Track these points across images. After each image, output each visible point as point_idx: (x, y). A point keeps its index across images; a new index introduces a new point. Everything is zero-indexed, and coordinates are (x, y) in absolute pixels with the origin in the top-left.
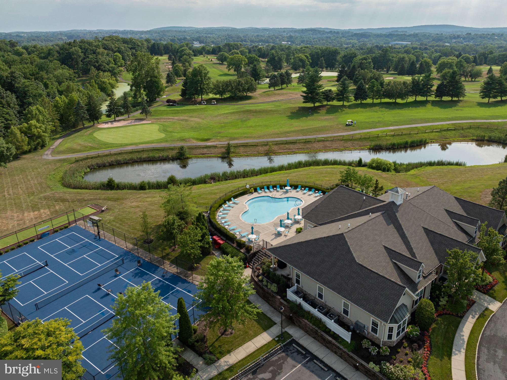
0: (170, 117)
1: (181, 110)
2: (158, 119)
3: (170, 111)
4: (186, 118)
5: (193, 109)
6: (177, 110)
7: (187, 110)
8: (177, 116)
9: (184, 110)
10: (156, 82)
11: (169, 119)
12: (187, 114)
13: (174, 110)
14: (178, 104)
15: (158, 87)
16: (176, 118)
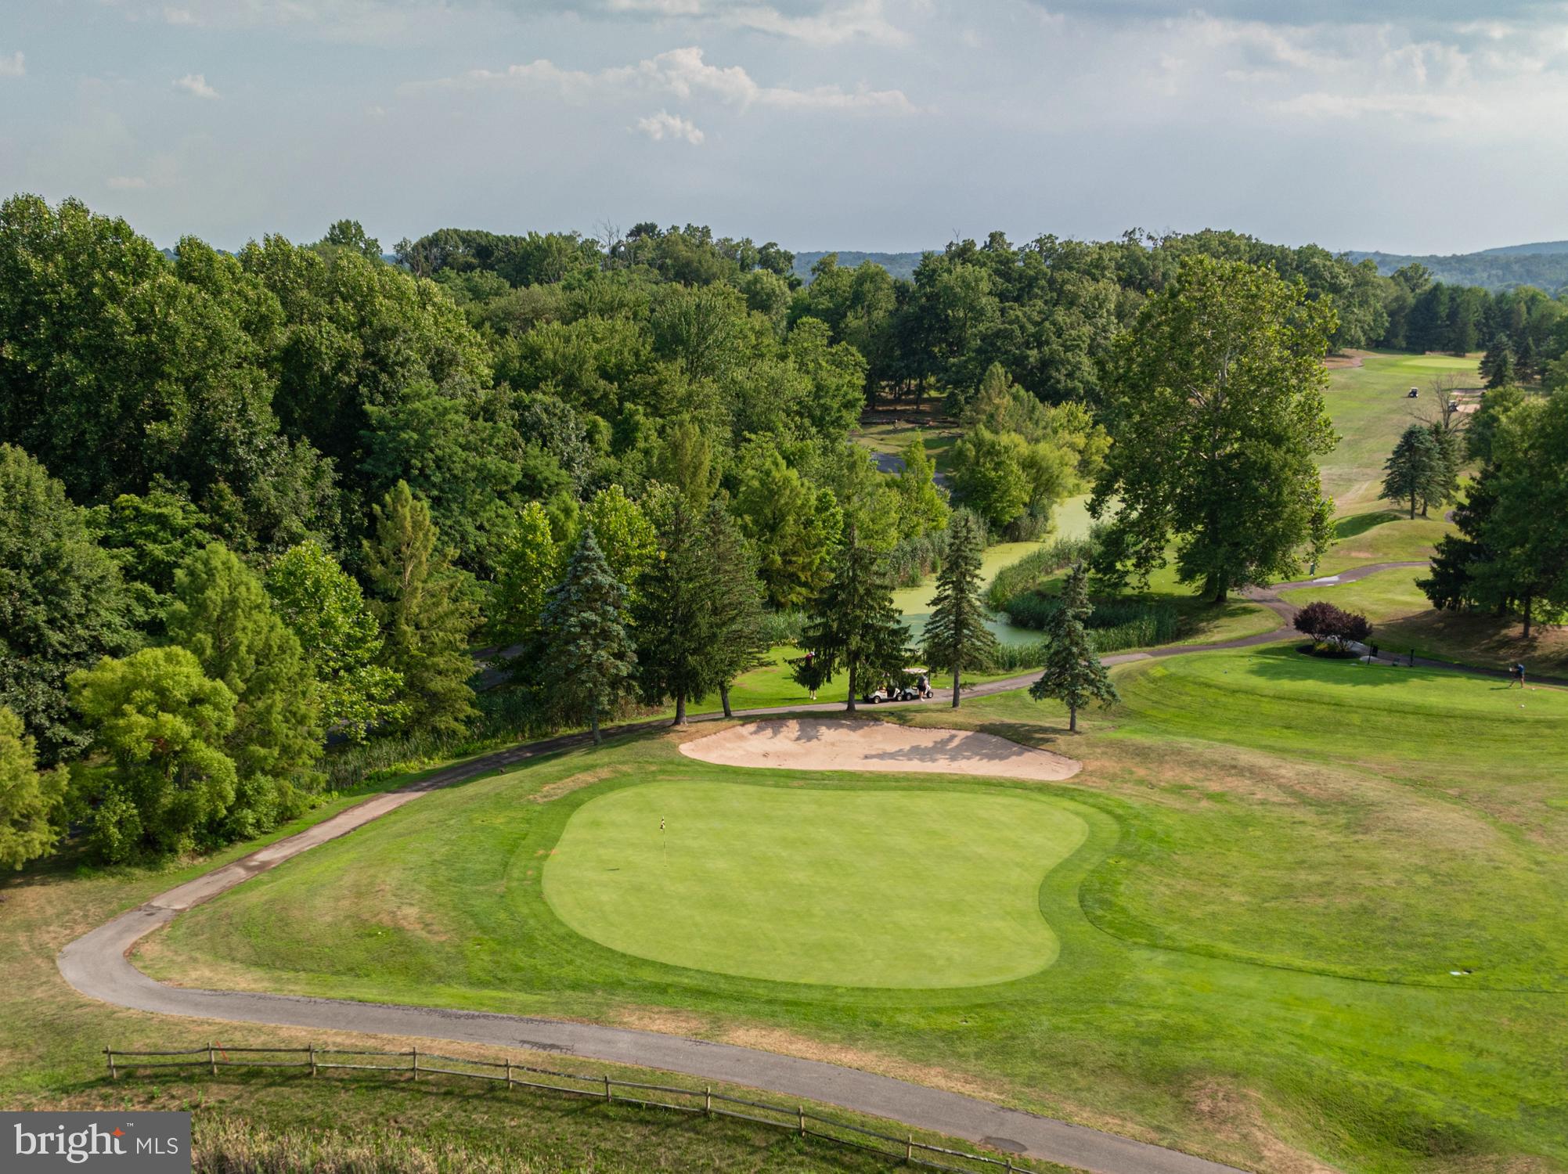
0: (1246, 757)
1: (1369, 708)
2: (1142, 754)
3: (1279, 698)
4: (1372, 789)
5: (1468, 717)
6: (1338, 704)
7: (1418, 711)
8: (1307, 755)
9: (1395, 709)
10: (1265, 469)
11: (1234, 769)
12: (1404, 755)
13: (1310, 700)
14: (1374, 651)
15: (1274, 508)
16: (1289, 771)
